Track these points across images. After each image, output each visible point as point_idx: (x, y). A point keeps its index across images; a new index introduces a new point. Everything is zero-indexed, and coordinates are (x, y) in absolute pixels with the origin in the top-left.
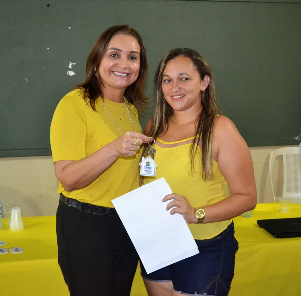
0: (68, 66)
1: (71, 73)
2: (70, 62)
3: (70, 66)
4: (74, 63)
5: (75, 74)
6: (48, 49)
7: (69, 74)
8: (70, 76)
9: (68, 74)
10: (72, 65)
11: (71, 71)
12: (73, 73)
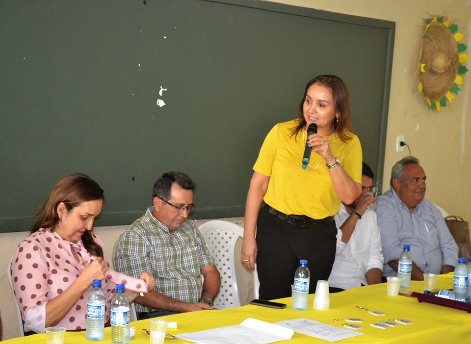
0: (159, 93)
1: (161, 103)
2: (161, 87)
3: (161, 94)
4: (165, 88)
5: (165, 104)
7: (159, 105)
8: (159, 106)
9: (157, 103)
10: (163, 91)
11: (161, 99)
12: (163, 102)
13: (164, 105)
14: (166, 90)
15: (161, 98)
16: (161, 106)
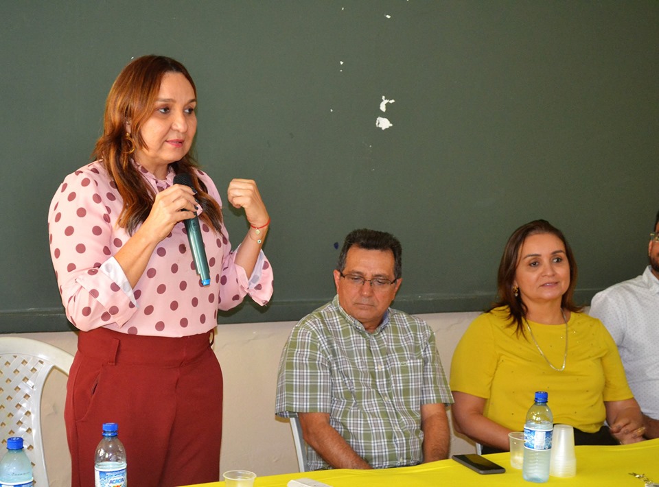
0: (379, 106)
1: (384, 123)
2: (383, 97)
3: (383, 108)
5: (391, 125)
6: (342, 63)
7: (380, 126)
8: (381, 128)
9: (377, 124)
10: (387, 105)
11: (383, 117)
12: (388, 122)
13: (390, 127)
14: (392, 101)
15: (383, 115)
16: (383, 129)
